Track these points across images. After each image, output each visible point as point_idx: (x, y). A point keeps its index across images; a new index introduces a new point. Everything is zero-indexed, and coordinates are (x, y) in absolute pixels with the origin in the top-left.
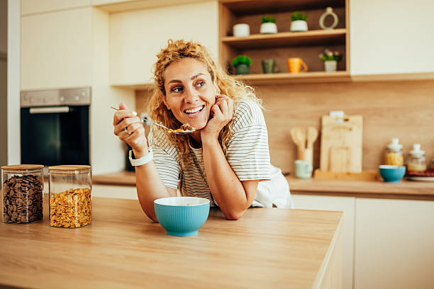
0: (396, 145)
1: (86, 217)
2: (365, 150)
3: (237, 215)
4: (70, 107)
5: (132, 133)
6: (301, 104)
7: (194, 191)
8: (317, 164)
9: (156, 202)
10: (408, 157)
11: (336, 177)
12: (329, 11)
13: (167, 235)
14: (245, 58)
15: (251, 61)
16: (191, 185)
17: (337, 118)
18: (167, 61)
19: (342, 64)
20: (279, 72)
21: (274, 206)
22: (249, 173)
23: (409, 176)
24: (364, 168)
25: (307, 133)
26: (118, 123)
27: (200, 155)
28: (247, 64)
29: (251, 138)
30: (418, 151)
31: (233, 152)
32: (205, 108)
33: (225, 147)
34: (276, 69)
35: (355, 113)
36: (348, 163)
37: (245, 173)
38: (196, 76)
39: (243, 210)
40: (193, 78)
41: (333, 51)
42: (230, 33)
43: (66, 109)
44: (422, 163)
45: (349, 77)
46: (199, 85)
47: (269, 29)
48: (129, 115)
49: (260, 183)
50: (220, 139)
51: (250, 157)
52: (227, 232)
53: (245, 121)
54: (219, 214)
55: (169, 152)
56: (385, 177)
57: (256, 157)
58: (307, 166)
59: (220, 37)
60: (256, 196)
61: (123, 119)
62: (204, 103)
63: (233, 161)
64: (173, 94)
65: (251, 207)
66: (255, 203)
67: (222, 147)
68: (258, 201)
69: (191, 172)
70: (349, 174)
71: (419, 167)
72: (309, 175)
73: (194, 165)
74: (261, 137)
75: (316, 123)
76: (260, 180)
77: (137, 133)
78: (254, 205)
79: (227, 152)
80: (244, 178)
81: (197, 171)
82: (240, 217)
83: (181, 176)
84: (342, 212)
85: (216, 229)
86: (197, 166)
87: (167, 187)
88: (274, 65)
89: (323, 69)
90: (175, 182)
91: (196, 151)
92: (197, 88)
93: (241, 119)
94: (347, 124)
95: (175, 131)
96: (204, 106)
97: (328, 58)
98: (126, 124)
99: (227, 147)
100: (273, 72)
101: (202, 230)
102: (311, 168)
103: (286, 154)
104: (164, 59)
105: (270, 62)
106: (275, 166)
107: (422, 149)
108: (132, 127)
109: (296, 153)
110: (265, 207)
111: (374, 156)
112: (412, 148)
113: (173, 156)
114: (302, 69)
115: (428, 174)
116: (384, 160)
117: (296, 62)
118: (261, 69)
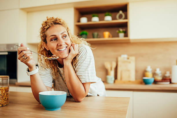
0: (149, 69)
1: (5, 102)
2: (136, 71)
3: (80, 99)
4: (8, 52)
5: (27, 58)
6: (109, 52)
7: (60, 88)
8: (116, 77)
9: (40, 93)
10: (154, 74)
11: (124, 83)
12: (121, 12)
13: (45, 110)
14: (85, 32)
15: (88, 33)
16: (59, 86)
17: (124, 58)
18: (48, 26)
19: (126, 34)
20: (100, 38)
21: (98, 95)
22: (85, 79)
23: (155, 82)
24: (136, 79)
25: (111, 64)
26: (20, 53)
27: (63, 71)
28: (86, 34)
29: (86, 63)
30: (158, 71)
31: (78, 69)
32: (67, 48)
33: (74, 67)
34: (99, 37)
35: (132, 55)
36: (129, 77)
37: (84, 79)
38: (63, 33)
39: (83, 97)
40: (62, 34)
41: (122, 29)
42: (79, 21)
43: (7, 53)
44: (160, 76)
45: (129, 40)
46: (64, 37)
47: (95, 20)
48: (25, 49)
49: (91, 84)
50: (72, 63)
51: (86, 71)
52: (75, 108)
53: (84, 54)
54: (72, 99)
55: (47, 70)
56: (145, 82)
57: (89, 71)
58: (111, 78)
59: (75, 23)
60: (89, 91)
61: (22, 51)
62: (67, 46)
63: (78, 74)
64: (52, 42)
65: (87, 96)
66: (89, 94)
67: (73, 67)
68: (90, 93)
69: (59, 79)
70: (130, 81)
71: (159, 78)
72: (112, 82)
73: (60, 76)
74: (91, 62)
75: (115, 60)
76: (91, 83)
77: (29, 58)
78: (89, 95)
79: (75, 70)
80: (83, 82)
81: (61, 79)
82: (82, 101)
83: (54, 81)
84: (130, 98)
85: (70, 107)
86: (61, 76)
87: (46, 86)
88: (98, 35)
89: (118, 36)
90: (51, 84)
91: (61, 69)
92: (63, 39)
93: (82, 54)
94: (128, 60)
95: (49, 58)
96: (66, 47)
97: (120, 32)
98: (23, 54)
99: (76, 67)
100: (97, 37)
101: (63, 107)
102: (113, 79)
103: (103, 73)
104: (46, 25)
105: (96, 34)
106: (98, 77)
107: (160, 70)
108: (26, 55)
109: (107, 72)
110: (94, 96)
111: (140, 74)
112: (155, 70)
113: (50, 72)
114: (109, 37)
115: (163, 81)
116: (144, 75)
117: (107, 34)
118: (92, 37)
